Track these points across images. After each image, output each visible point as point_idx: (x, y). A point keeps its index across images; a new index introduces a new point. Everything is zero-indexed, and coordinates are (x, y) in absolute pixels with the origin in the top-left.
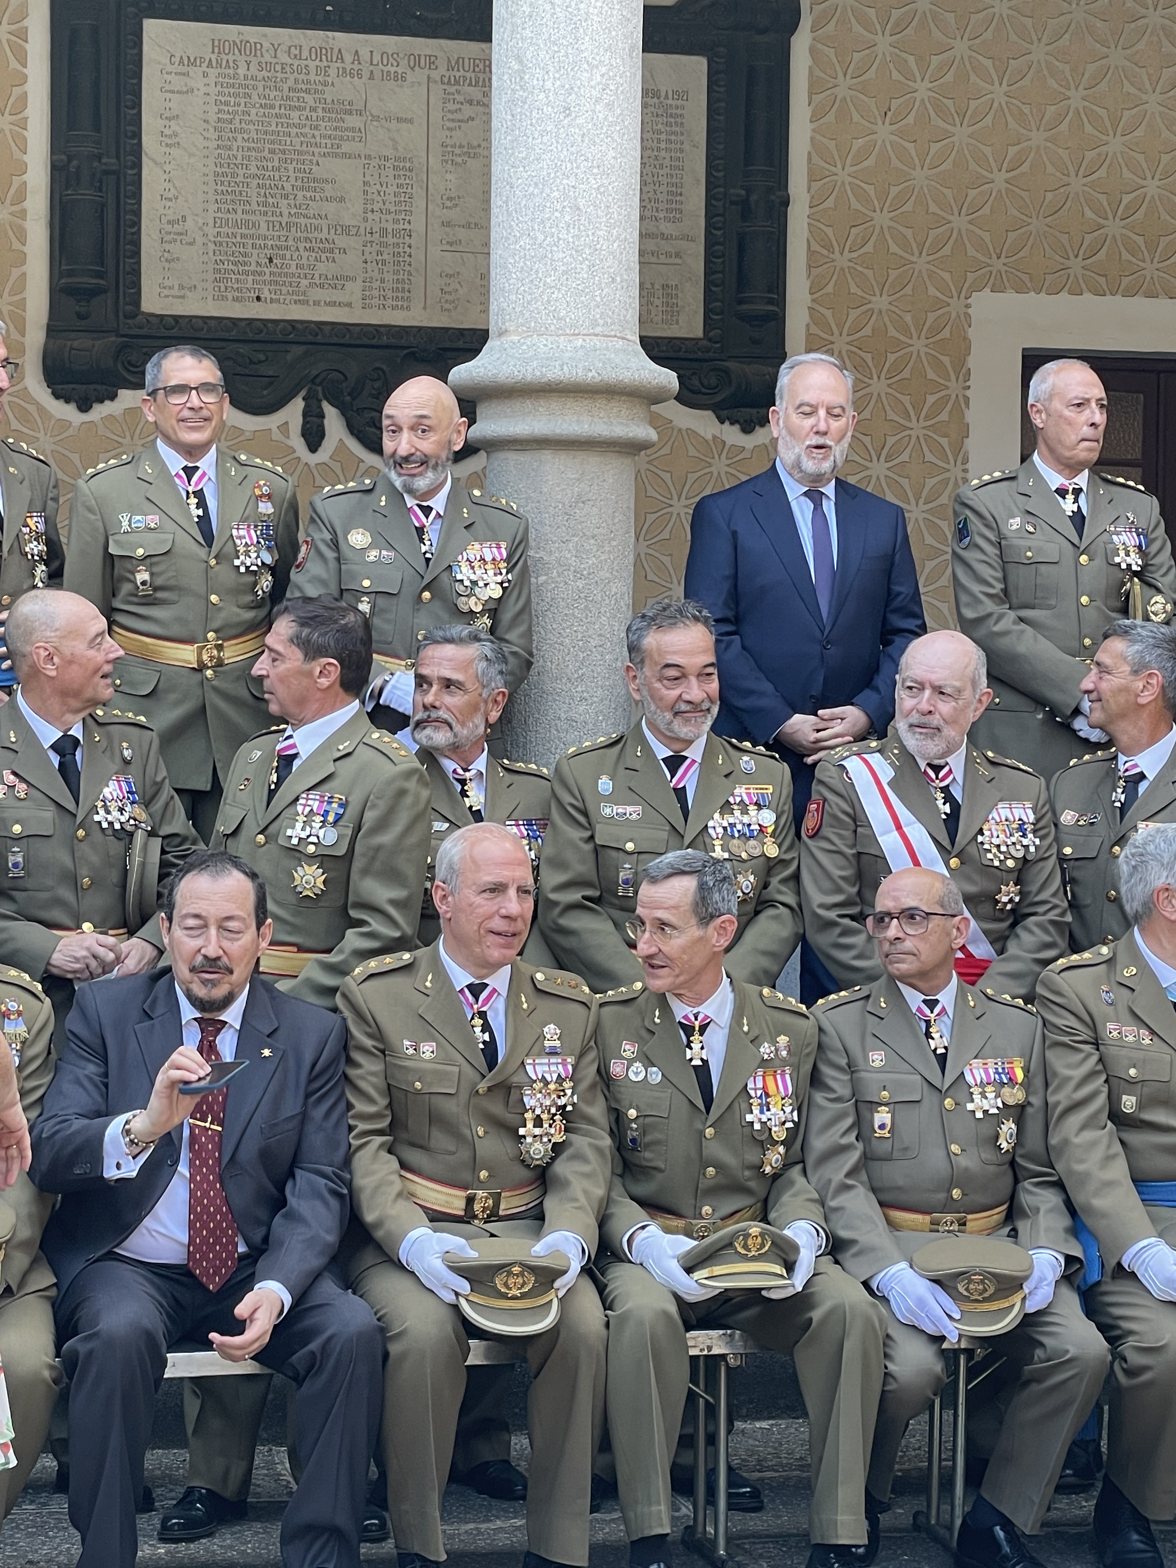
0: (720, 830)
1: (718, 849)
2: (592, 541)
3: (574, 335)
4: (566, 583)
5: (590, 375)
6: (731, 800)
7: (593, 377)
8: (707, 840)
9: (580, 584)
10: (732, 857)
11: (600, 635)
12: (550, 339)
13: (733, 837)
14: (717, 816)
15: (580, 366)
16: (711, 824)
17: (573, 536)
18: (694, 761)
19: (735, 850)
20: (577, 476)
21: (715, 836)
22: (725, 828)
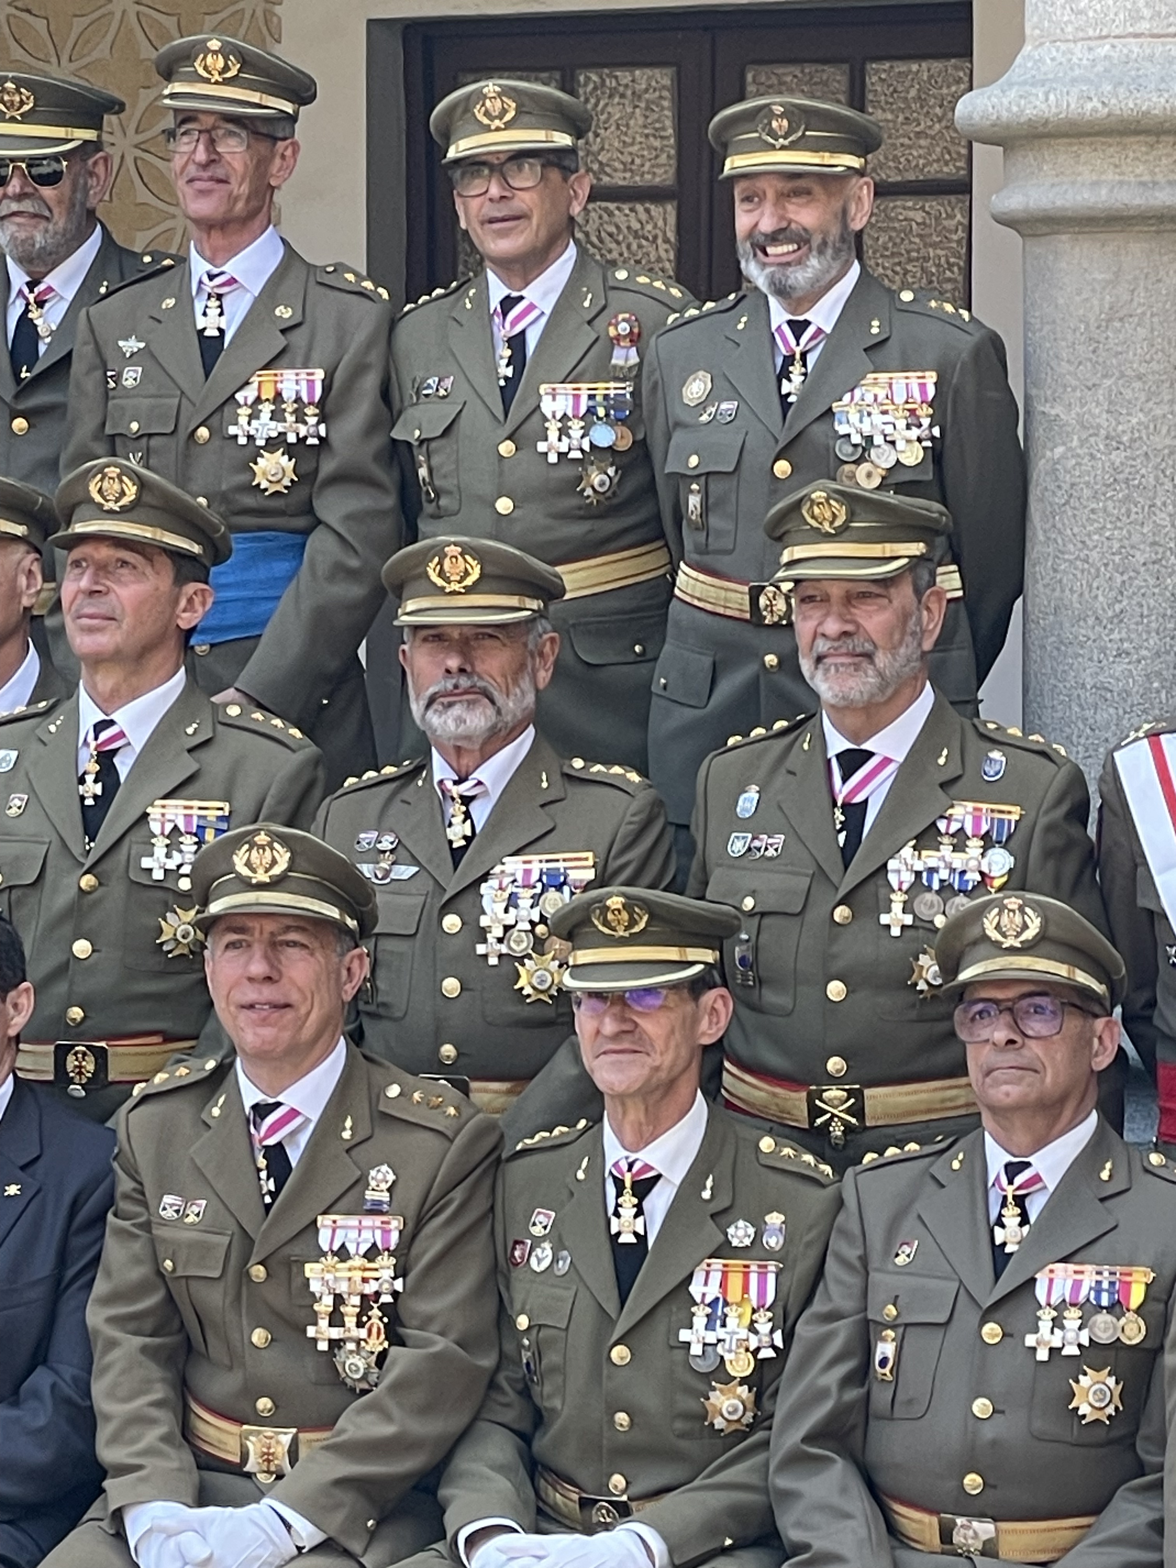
0: (908, 878)
1: (897, 907)
2: (1137, 385)
3: (1101, 38)
4: (1093, 457)
5: (1089, 106)
6: (942, 825)
7: (1095, 110)
8: (882, 891)
9: (1117, 457)
10: (918, 923)
11: (1154, 543)
12: (1063, 46)
13: (929, 888)
14: (907, 852)
15: (1075, 91)
16: (892, 864)
17: (1105, 376)
18: (887, 761)
19: (923, 911)
20: (1108, 276)
21: (896, 887)
22: (918, 874)
